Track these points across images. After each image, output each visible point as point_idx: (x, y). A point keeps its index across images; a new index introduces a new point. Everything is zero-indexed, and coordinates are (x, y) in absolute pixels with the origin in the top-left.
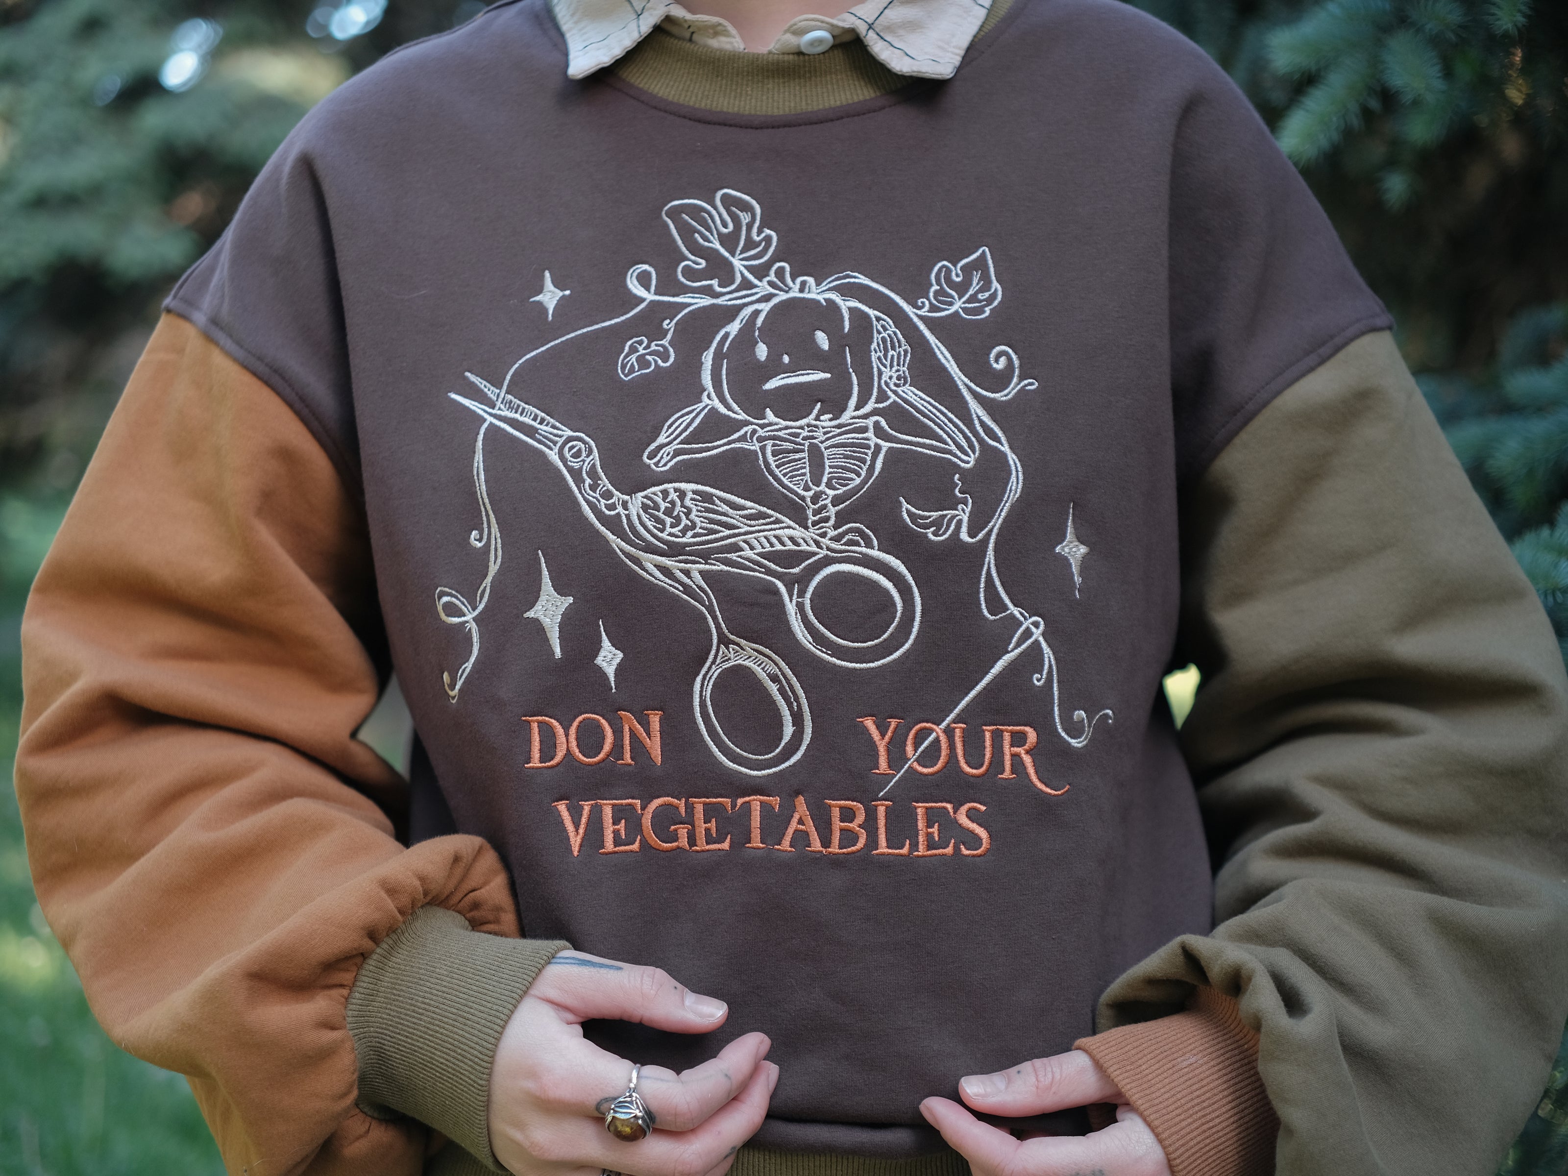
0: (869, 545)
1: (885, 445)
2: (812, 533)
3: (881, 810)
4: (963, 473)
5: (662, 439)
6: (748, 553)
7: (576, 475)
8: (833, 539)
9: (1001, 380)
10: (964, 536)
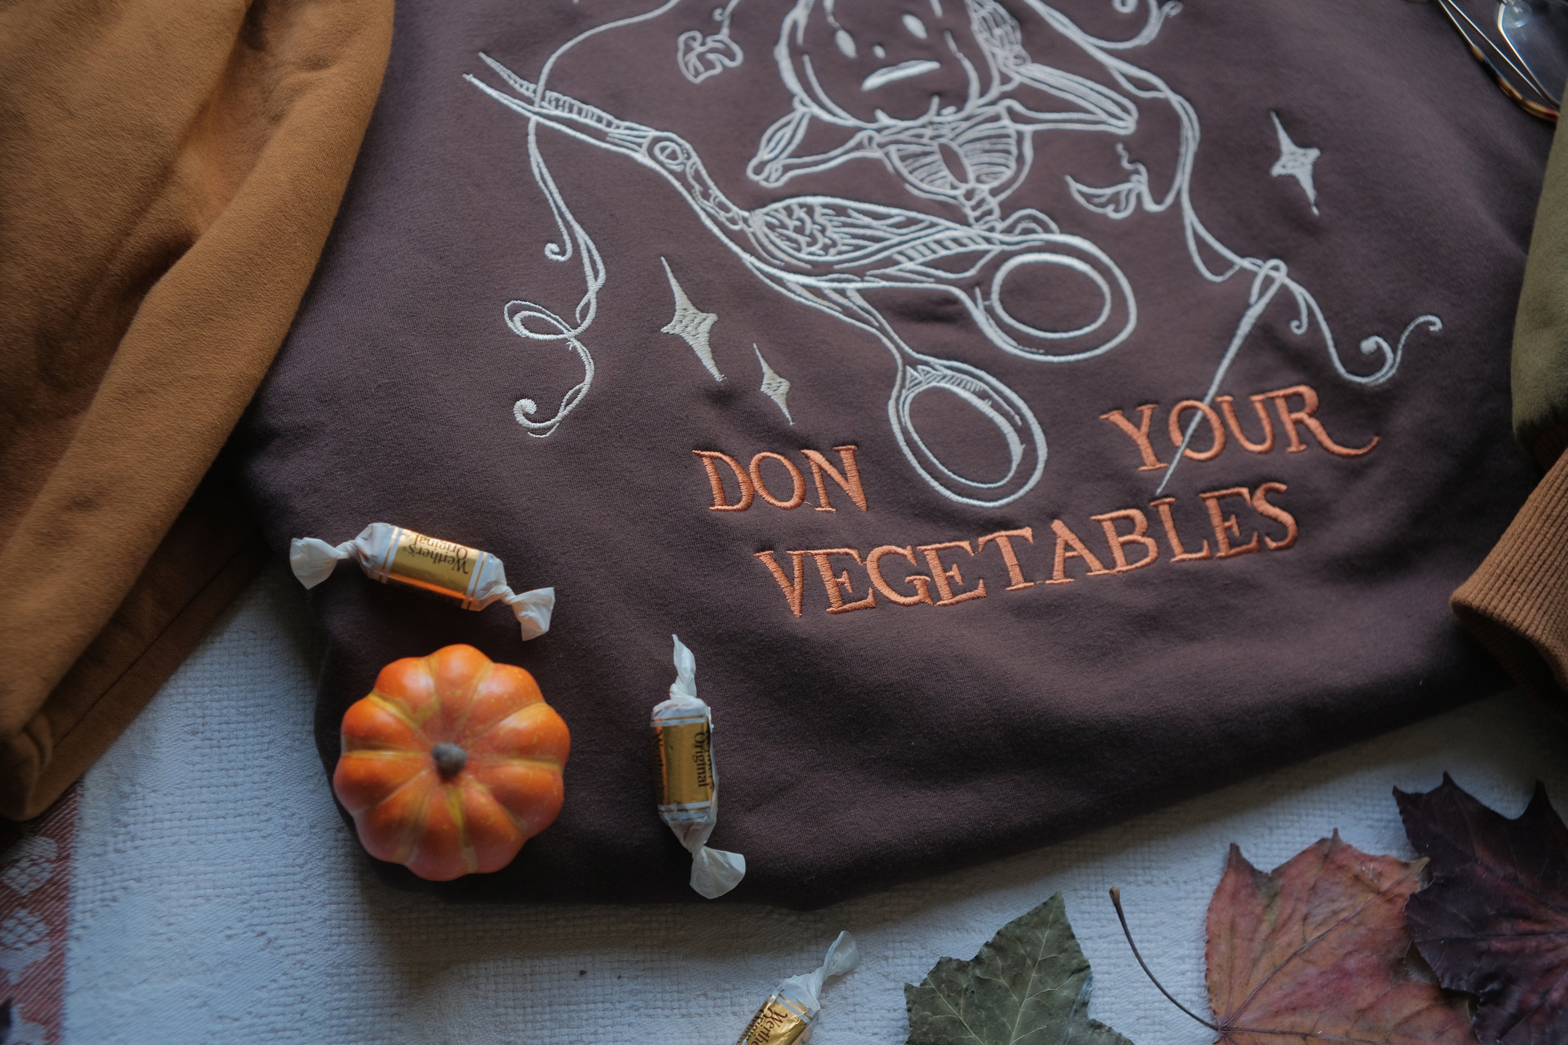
0: (1047, 230)
1: (1028, 129)
2: (977, 230)
4: (1127, 142)
6: (910, 265)
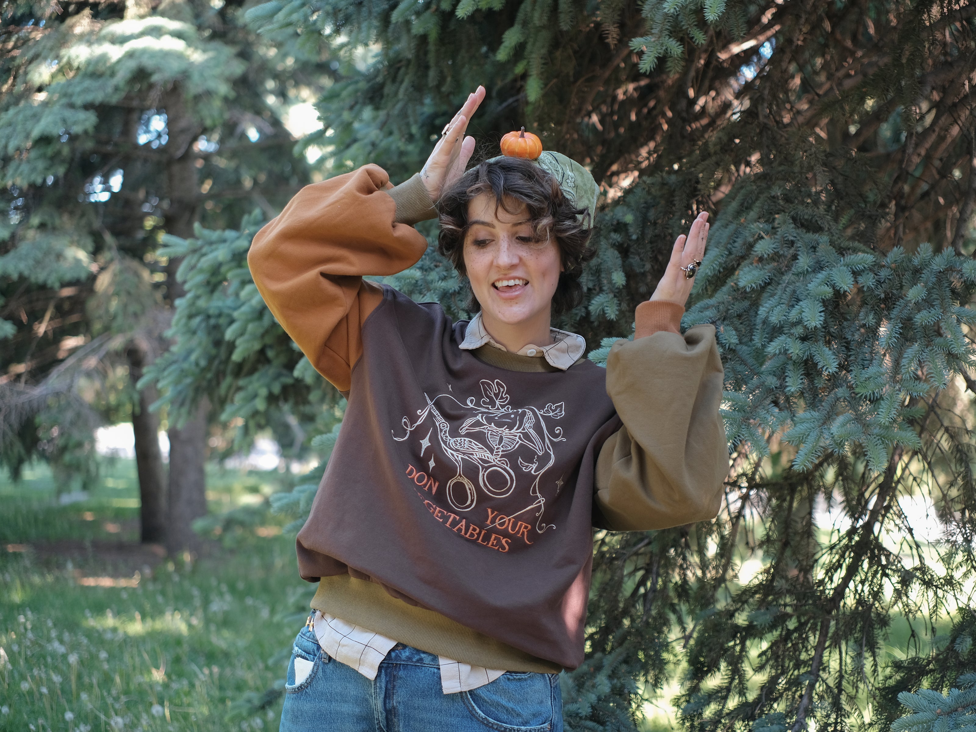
0: (507, 465)
1: (520, 442)
2: (493, 457)
3: (483, 532)
4: (538, 456)
5: (464, 425)
6: (475, 457)
7: (441, 430)
8: (499, 461)
9: (557, 436)
10: (533, 472)
